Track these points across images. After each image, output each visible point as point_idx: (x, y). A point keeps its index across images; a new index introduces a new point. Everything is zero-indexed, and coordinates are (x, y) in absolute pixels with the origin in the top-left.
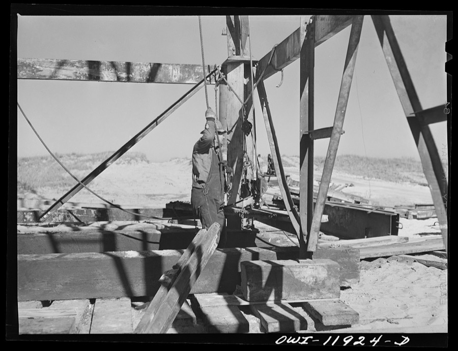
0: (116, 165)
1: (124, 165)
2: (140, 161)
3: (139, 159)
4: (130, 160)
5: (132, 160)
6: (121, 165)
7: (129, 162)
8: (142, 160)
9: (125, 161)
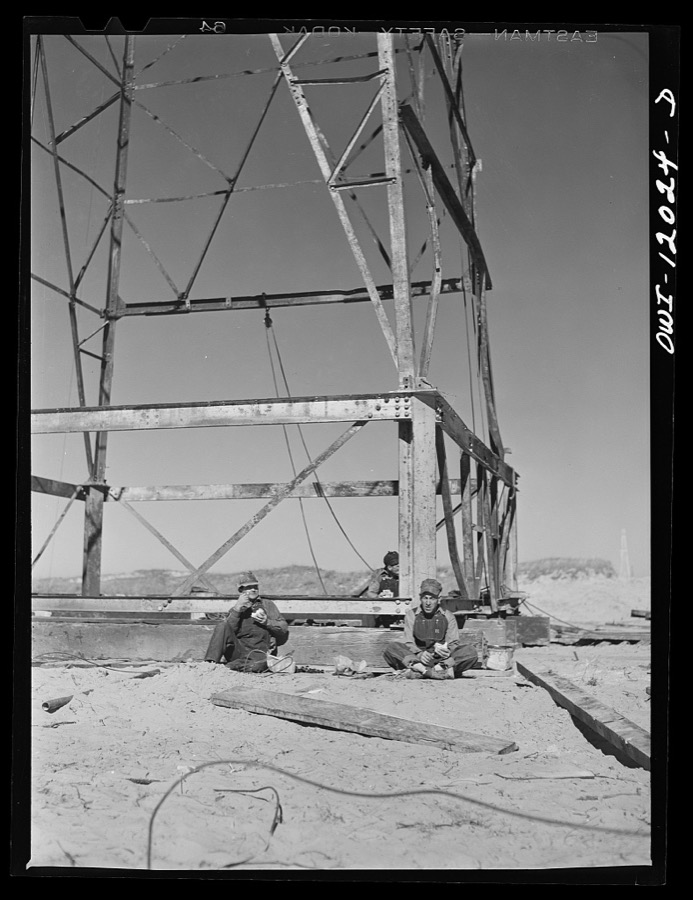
0: (552, 581)
1: (565, 581)
2: (594, 574)
3: (591, 571)
4: (577, 572)
5: (579, 573)
6: (559, 580)
7: (574, 576)
8: (597, 573)
9: (568, 573)
